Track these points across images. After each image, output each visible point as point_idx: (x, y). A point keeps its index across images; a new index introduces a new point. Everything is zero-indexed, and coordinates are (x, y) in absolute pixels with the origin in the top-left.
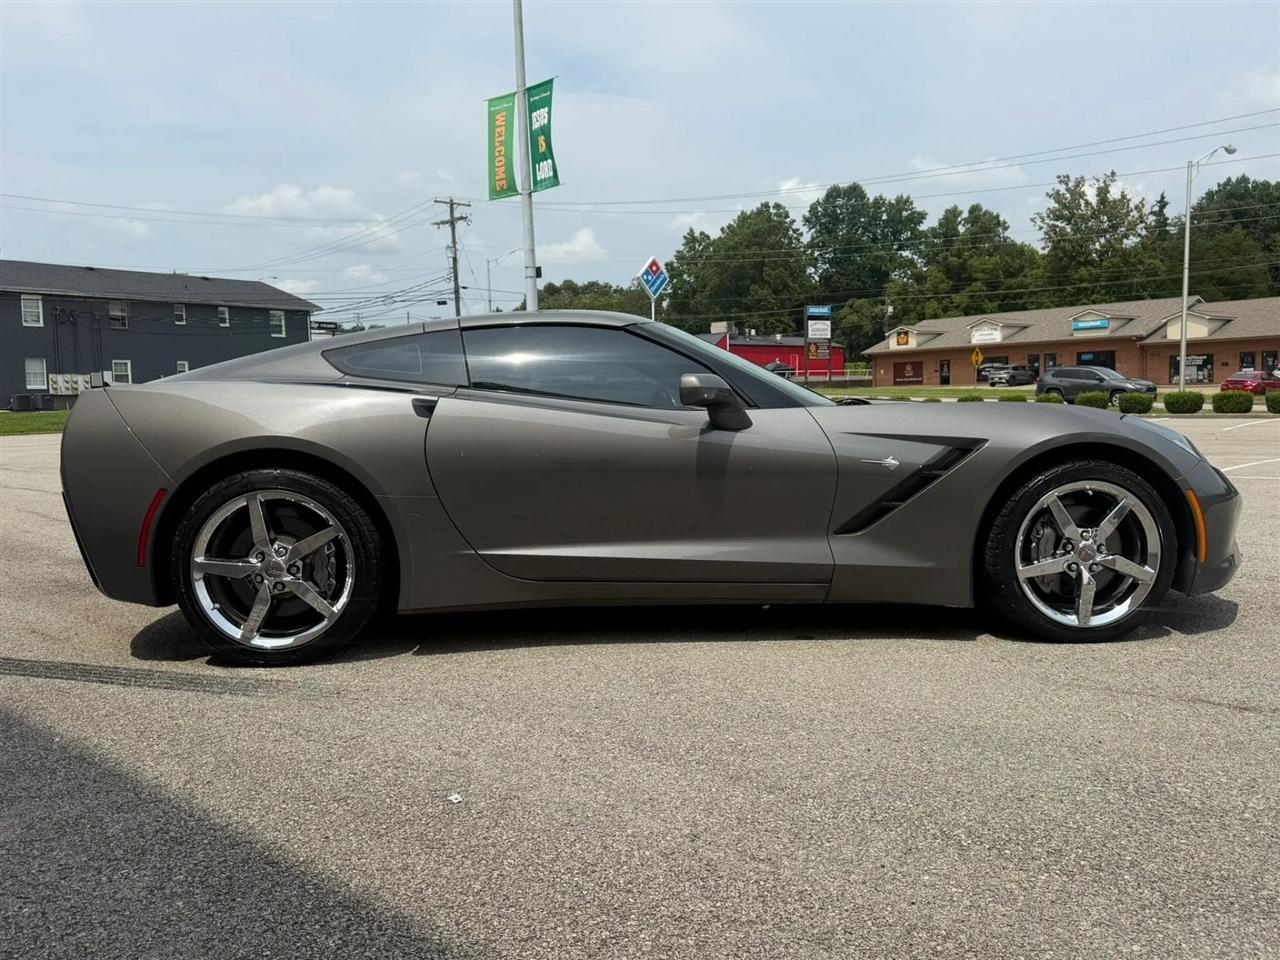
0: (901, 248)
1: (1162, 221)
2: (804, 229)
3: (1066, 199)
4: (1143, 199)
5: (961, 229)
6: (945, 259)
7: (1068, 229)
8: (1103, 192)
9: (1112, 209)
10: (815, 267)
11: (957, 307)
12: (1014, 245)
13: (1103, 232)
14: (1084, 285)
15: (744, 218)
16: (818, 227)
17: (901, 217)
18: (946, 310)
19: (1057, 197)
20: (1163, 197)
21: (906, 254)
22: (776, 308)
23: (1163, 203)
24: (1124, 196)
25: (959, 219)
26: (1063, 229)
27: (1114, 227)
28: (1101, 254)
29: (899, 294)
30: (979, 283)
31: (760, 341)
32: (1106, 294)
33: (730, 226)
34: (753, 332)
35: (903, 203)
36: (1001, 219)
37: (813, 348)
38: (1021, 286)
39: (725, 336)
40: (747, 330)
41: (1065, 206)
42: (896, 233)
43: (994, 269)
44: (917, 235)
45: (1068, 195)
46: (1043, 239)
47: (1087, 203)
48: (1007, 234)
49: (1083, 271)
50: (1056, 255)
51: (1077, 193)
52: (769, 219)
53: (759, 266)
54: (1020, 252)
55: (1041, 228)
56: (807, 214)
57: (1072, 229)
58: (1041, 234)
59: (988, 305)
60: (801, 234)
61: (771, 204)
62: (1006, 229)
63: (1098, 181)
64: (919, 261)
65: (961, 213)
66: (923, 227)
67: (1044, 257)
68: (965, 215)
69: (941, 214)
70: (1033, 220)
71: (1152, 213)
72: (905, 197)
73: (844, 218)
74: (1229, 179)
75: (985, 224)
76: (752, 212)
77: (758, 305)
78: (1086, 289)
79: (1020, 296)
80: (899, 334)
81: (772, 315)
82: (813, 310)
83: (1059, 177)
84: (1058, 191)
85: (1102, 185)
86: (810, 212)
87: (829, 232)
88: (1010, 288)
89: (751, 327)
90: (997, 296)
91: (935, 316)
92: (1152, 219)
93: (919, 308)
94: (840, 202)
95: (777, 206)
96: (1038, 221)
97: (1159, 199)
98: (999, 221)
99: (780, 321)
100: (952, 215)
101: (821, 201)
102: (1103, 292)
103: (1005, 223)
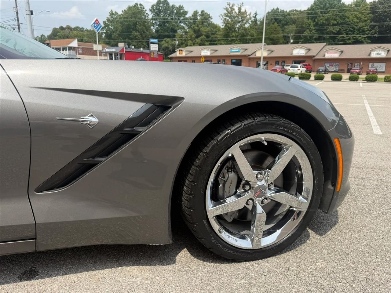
0: (180, 22)
1: (256, 21)
2: (150, 13)
3: (229, 10)
4: (251, 12)
5: (199, 18)
6: (194, 27)
7: (230, 20)
8: (240, 9)
9: (241, 14)
10: (153, 26)
11: (197, 43)
12: (214, 24)
13: (239, 22)
14: (234, 38)
15: (129, 8)
16: (154, 13)
17: (180, 12)
18: (194, 44)
19: (227, 9)
20: (256, 12)
21: (182, 24)
22: (141, 40)
23: (256, 14)
24: (245, 11)
25: (198, 14)
26: (228, 20)
27: (243, 20)
28: (239, 29)
29: (180, 38)
30: (204, 36)
31: (136, 50)
32: (240, 41)
33: (125, 10)
34: (133, 47)
35: (181, 7)
36: (210, 15)
37: (152, 54)
38: (216, 38)
39: (123, 49)
40: (131, 46)
41: (229, 12)
42: (179, 17)
43: (208, 32)
44: (185, 19)
45: (230, 9)
46: (222, 23)
47: (235, 12)
48: (212, 20)
49: (234, 34)
50: (226, 28)
51: (232, 9)
52: (138, 9)
53: (135, 24)
54: (215, 27)
55: (222, 19)
56: (151, 8)
57: (231, 20)
58: (222, 21)
59: (206, 43)
60: (149, 15)
61: (139, 4)
62: (212, 19)
63: (238, 5)
64: (186, 27)
65: (198, 12)
66: (187, 16)
67: (222, 29)
68: (200, 13)
69: (192, 13)
70: (220, 16)
71: (253, 17)
72: (181, 6)
73: (162, 11)
74: (274, 8)
75: (205, 17)
76: (132, 6)
77: (135, 38)
78: (234, 40)
79: (215, 41)
80: (180, 51)
81: (140, 42)
82: (152, 40)
83: (227, 3)
84: (227, 8)
85: (240, 7)
86: (151, 7)
87: (158, 15)
88: (212, 38)
89: (133, 45)
90: (209, 40)
91: (191, 46)
92: (253, 19)
93: (186, 43)
94: (161, 5)
95: (141, 5)
96: (221, 17)
97: (255, 13)
98: (209, 16)
99: (143, 44)
100: (195, 13)
101: (155, 4)
102: (239, 41)
103: (211, 17)
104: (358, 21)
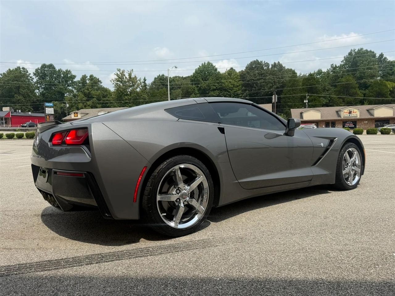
0: (68, 86)
1: (145, 85)
2: (34, 77)
3: (120, 76)
4: (140, 78)
5: (88, 82)
6: (84, 90)
7: (121, 84)
8: (130, 75)
9: (133, 80)
10: (39, 90)
11: (89, 106)
12: (104, 88)
13: (131, 86)
14: (126, 101)
15: (10, 72)
16: (39, 77)
17: (67, 77)
18: (85, 106)
19: (117, 75)
21: (70, 88)
22: (25, 103)
23: (145, 80)
24: (135, 77)
25: (87, 79)
26: (119, 84)
27: (134, 85)
28: (131, 93)
29: (69, 100)
30: (95, 99)
31: (22, 114)
32: (133, 104)
33: (4, 74)
34: (20, 111)
35: (68, 72)
36: (100, 80)
37: (48, 117)
38: (107, 100)
39: (10, 112)
40: (17, 110)
41: (120, 78)
42: (66, 81)
43: (99, 95)
44: (73, 82)
45: (120, 75)
46: (114, 87)
47: (126, 78)
48: (102, 84)
49: (126, 97)
50: (118, 92)
51: (123, 75)
52: (21, 73)
53: (18, 88)
54: (106, 90)
55: (113, 84)
56: (35, 72)
57: (122, 85)
58: (114, 85)
59: (98, 105)
60: (33, 79)
61: (21, 67)
62: (101, 83)
63: (129, 71)
64: (75, 91)
65: (87, 77)
66: (75, 80)
67: (114, 92)
68: (89, 77)
69: (81, 77)
70: (111, 81)
71: (143, 82)
72: (69, 70)
73: (48, 74)
74: (160, 75)
75: (95, 81)
76: (13, 69)
77: (18, 101)
78: (127, 102)
79: (107, 103)
80: (75, 113)
81: (24, 105)
82: (47, 104)
83: (117, 69)
84: (117, 73)
85: (130, 73)
86: (35, 71)
87: (43, 79)
88: (104, 101)
89: (19, 109)
90: (100, 103)
91: (82, 108)
92: (143, 84)
93: (76, 105)
94: (46, 69)
95: (23, 68)
96: (112, 81)
97: (144, 78)
98: (99, 80)
99: (27, 108)
100: (84, 77)
101: (39, 68)
102: (132, 103)
104: (232, 86)
